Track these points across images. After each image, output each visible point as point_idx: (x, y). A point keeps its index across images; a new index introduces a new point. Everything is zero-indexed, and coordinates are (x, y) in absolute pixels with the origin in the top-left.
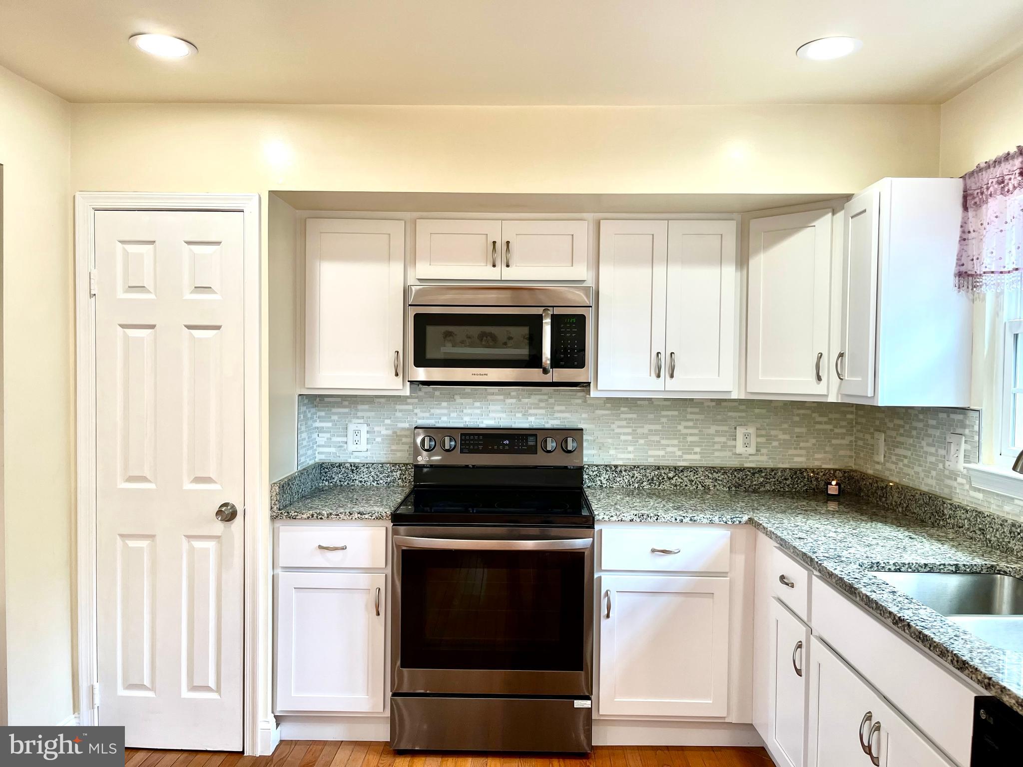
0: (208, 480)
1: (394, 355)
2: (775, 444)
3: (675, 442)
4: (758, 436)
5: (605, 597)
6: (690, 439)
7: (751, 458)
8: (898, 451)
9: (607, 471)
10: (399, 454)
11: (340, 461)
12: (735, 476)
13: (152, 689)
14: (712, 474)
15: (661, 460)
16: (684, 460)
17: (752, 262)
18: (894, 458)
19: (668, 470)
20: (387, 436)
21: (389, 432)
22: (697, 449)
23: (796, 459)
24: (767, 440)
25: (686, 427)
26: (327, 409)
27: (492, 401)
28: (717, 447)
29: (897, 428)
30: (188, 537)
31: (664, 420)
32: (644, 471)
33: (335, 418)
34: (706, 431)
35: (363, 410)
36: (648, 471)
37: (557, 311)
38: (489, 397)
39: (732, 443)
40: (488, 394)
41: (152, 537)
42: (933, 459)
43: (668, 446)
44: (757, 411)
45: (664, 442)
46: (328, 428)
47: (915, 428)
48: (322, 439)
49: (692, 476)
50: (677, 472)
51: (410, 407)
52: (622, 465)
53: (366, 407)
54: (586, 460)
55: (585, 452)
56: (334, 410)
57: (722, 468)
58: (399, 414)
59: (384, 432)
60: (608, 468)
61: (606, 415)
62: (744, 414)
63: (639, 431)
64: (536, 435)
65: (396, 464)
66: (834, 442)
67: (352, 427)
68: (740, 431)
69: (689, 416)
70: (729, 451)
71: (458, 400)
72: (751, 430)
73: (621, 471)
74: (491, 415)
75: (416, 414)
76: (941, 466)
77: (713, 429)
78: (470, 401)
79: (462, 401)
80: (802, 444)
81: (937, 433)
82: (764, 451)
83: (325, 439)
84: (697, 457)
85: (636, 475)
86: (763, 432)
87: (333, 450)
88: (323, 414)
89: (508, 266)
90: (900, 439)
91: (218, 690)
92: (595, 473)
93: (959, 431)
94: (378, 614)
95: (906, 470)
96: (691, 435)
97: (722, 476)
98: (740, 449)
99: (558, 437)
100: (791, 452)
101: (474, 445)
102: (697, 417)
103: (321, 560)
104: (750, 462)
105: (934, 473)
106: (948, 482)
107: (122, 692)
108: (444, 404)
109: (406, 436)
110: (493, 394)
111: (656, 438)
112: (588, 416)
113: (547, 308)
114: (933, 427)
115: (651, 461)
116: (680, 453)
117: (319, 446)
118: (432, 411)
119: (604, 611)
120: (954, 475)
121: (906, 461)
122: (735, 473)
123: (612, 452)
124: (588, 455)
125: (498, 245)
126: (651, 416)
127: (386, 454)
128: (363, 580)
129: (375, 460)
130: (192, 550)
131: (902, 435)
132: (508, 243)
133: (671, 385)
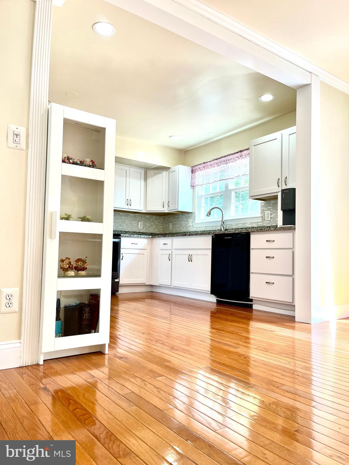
2: (147, 227)
3: (125, 225)
4: (143, 224)
5: (121, 255)
7: (142, 230)
8: (176, 226)
14: (134, 233)
15: (122, 229)
16: (127, 230)
17: (148, 180)
18: (174, 228)
19: (123, 232)
22: (130, 227)
23: (151, 231)
25: (127, 221)
28: (134, 227)
29: (175, 221)
31: (122, 219)
42: (185, 225)
44: (143, 218)
45: (122, 225)
47: (180, 220)
49: (130, 233)
62: (140, 219)
66: (159, 227)
68: (139, 223)
70: (137, 228)
72: (142, 223)
76: (186, 226)
77: (133, 222)
80: (152, 227)
81: (185, 219)
82: (145, 228)
84: (130, 229)
86: (144, 224)
90: (176, 223)
93: (190, 217)
95: (178, 229)
96: (128, 223)
98: (139, 227)
100: (150, 229)
102: (130, 218)
105: (185, 228)
106: (188, 228)
114: (184, 218)
120: (189, 227)
121: (178, 227)
122: (138, 233)
131: (177, 222)
133: (130, 207)
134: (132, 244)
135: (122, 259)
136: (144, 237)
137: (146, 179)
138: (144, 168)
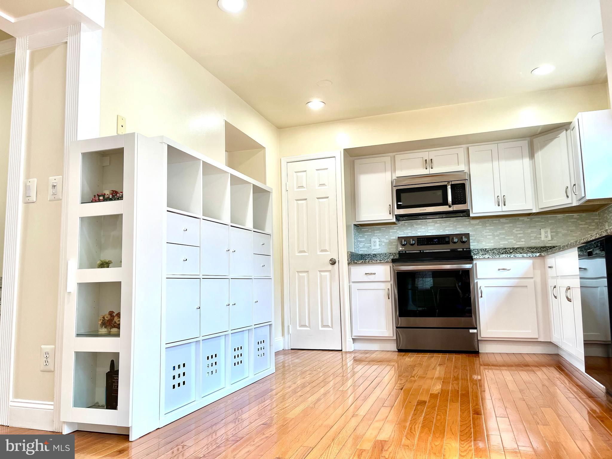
0: (325, 251)
1: (389, 206)
2: (560, 235)
3: (513, 237)
5: (479, 289)
6: (519, 235)
7: (549, 242)
9: (482, 251)
10: (392, 249)
11: (369, 253)
12: (542, 250)
13: (309, 327)
14: (530, 249)
15: (506, 245)
16: (517, 245)
17: (536, 155)
19: (509, 249)
20: (387, 242)
21: (388, 241)
22: (523, 240)
24: (556, 234)
25: (517, 231)
26: (363, 233)
27: (429, 225)
28: (533, 238)
29: (610, 218)
30: (320, 271)
31: (506, 228)
32: (499, 250)
33: (366, 236)
34: (526, 232)
35: (377, 233)
36: (501, 250)
37: (453, 183)
38: (428, 224)
39: (540, 236)
40: (427, 223)
41: (307, 272)
43: (509, 239)
44: (550, 221)
45: (506, 238)
46: (364, 241)
48: (361, 245)
49: (521, 251)
50: (514, 250)
51: (396, 230)
52: (489, 249)
53: (378, 231)
54: (472, 247)
55: (471, 244)
56: (365, 234)
57: (535, 247)
58: (391, 234)
59: (386, 241)
60: (482, 250)
61: (480, 228)
62: (543, 223)
63: (496, 233)
64: (449, 237)
65: (391, 253)
67: (373, 240)
68: (543, 231)
69: (518, 226)
70: (538, 239)
71: (415, 226)
72: (548, 229)
73: (488, 251)
74: (429, 231)
75: (398, 233)
77: (529, 231)
78: (420, 226)
79: (417, 226)
80: (574, 235)
82: (555, 238)
83: (363, 245)
84: (523, 243)
85: (495, 252)
86: (554, 230)
87: (365, 249)
88: (361, 235)
89: (432, 168)
91: (332, 327)
92: (476, 252)
94: (389, 298)
96: (519, 234)
97: (536, 250)
98: (543, 238)
99: (459, 237)
101: (422, 242)
102: (521, 226)
103: (367, 278)
104: (549, 244)
107: (298, 328)
108: (409, 228)
109: (394, 242)
110: (429, 223)
111: (503, 236)
112: (472, 229)
113: (449, 182)
115: (502, 246)
116: (515, 242)
117: (360, 248)
118: (405, 231)
119: (480, 295)
122: (542, 249)
123: (483, 243)
124: (472, 245)
125: (427, 161)
126: (500, 227)
127: (386, 250)
128: (382, 286)
129: (382, 252)
130: (321, 276)
132: (431, 159)
133: (505, 208)
134: (499, 270)
135: (481, 297)
136: (523, 257)
137: (532, 155)
138: (528, 137)
